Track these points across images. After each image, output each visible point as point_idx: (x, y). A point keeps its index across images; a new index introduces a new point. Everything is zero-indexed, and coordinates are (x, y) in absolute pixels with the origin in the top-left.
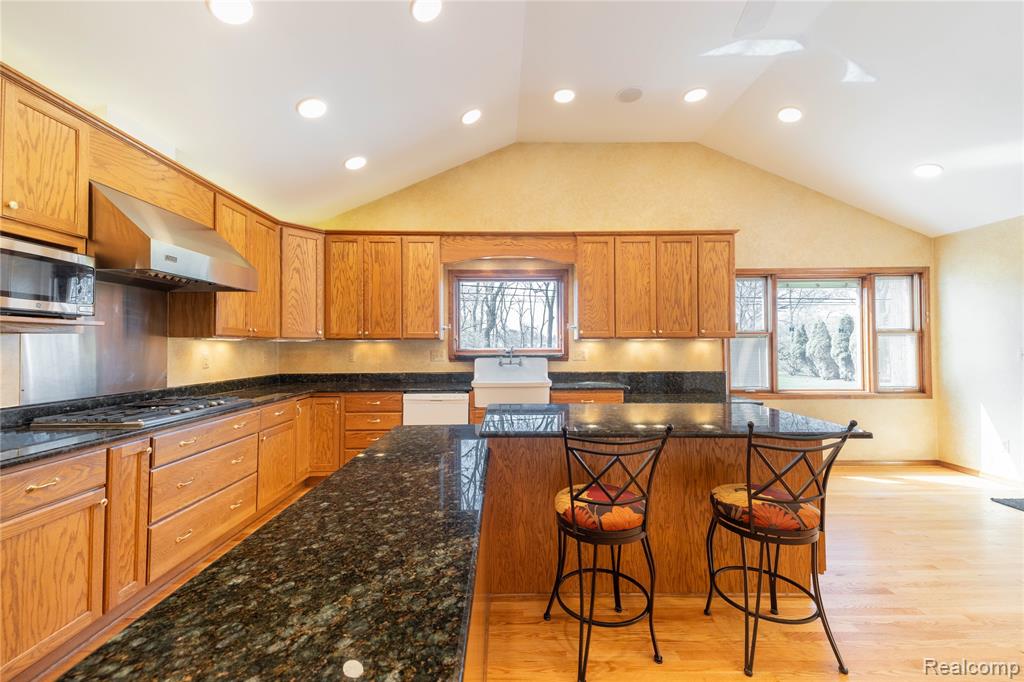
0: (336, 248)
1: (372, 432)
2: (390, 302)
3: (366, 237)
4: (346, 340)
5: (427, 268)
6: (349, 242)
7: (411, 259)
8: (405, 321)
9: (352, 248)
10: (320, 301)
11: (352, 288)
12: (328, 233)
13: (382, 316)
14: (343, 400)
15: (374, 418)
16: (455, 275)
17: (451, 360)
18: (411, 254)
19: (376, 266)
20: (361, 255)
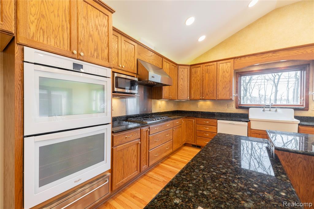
0: (193, 70)
1: (206, 132)
2: (212, 87)
3: (204, 65)
4: (197, 100)
5: (227, 72)
6: (198, 67)
7: (220, 70)
8: (217, 93)
9: (199, 69)
10: (188, 88)
11: (198, 83)
12: (191, 65)
13: (209, 92)
14: (196, 120)
15: (206, 127)
16: (239, 74)
17: (236, 108)
18: (221, 68)
19: (207, 74)
20: (201, 71)
